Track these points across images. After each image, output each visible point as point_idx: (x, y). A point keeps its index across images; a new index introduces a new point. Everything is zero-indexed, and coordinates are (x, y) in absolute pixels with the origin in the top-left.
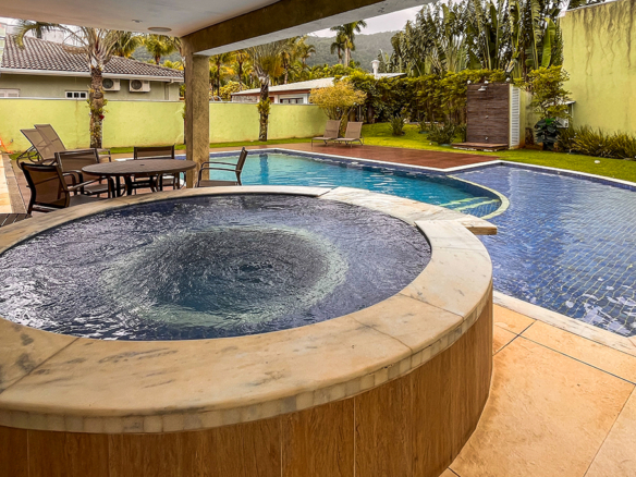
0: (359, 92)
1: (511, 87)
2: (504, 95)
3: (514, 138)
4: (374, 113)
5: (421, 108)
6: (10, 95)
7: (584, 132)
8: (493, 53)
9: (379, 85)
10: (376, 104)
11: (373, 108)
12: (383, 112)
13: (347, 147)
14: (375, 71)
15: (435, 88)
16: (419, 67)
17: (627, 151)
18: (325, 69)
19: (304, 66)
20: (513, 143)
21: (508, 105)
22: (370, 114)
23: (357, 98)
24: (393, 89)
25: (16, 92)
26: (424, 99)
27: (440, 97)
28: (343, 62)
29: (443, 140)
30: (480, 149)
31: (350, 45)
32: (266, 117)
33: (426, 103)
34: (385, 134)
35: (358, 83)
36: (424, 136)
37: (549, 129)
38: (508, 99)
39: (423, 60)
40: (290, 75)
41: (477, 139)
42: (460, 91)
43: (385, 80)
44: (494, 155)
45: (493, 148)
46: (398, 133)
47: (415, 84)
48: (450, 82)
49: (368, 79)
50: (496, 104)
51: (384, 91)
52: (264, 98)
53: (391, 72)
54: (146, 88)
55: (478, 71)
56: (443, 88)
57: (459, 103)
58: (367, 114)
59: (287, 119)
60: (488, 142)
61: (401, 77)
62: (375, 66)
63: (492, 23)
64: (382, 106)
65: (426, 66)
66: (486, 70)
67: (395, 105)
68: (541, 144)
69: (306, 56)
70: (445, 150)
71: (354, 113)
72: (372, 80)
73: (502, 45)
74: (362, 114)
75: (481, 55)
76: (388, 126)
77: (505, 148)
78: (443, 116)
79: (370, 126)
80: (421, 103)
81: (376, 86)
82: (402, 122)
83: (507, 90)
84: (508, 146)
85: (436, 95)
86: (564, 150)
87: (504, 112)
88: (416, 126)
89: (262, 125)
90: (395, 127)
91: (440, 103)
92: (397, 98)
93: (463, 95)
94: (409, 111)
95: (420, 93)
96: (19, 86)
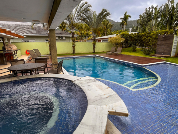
0: (123, 38)
1: (175, 36)
3: (173, 53)
4: (128, 45)
5: (143, 43)
6: (33, 41)
8: (171, 24)
9: (130, 36)
10: (129, 42)
11: (128, 43)
12: (131, 44)
13: (116, 55)
14: (130, 31)
15: (148, 36)
16: (144, 30)
18: (117, 31)
19: (111, 31)
21: (173, 42)
22: (127, 45)
23: (122, 40)
24: (135, 37)
25: (34, 40)
26: (144, 40)
27: (150, 39)
28: (123, 29)
29: (147, 53)
30: (159, 57)
31: (126, 24)
32: (95, 46)
33: (145, 41)
34: (130, 51)
35: (123, 36)
36: (142, 52)
38: (173, 40)
39: (146, 27)
40: (107, 33)
41: (160, 53)
42: (157, 37)
43: (132, 34)
44: (164, 59)
45: (164, 57)
46: (134, 51)
47: (142, 35)
48: (154, 34)
49: (127, 34)
50: (168, 42)
51: (132, 38)
52: (94, 41)
53: (136, 32)
54: (64, 38)
55: (164, 31)
56: (151, 37)
57: (156, 41)
58: (126, 45)
59: (101, 46)
60: (163, 54)
61: (138, 33)
62: (130, 30)
63: (172, 13)
64: (131, 42)
65: (147, 29)
66: (167, 30)
67: (135, 42)
69: (111, 28)
70: (147, 57)
71: (121, 44)
72: (128, 34)
73: (175, 21)
74: (124, 45)
75: (166, 25)
76: (131, 48)
77: (169, 57)
78: (150, 46)
79: (126, 48)
80: (144, 41)
81: (129, 36)
82: (136, 47)
83: (173, 36)
84: (170, 56)
85: (148, 39)
88: (140, 48)
89: (94, 48)
90: (133, 49)
91: (149, 41)
92: (136, 40)
93: (157, 39)
94: (139, 44)
95: (143, 38)
96: (34, 39)
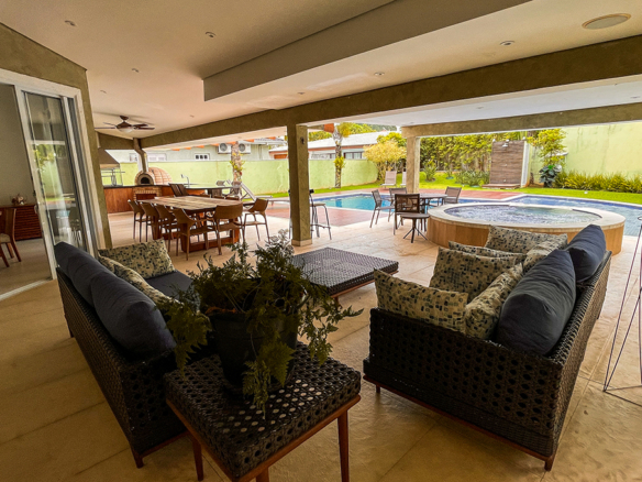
0: (401, 149)
1: (526, 144)
2: (519, 149)
3: (524, 181)
7: (572, 174)
17: (602, 185)
20: (523, 184)
21: (523, 157)
23: (401, 153)
27: (459, 151)
29: (473, 182)
30: (502, 188)
36: (451, 181)
37: (550, 173)
38: (522, 153)
41: (498, 181)
46: (431, 179)
47: (437, 140)
50: (513, 156)
52: (339, 155)
60: (506, 183)
68: (542, 184)
70: (478, 190)
76: (422, 174)
77: (518, 187)
83: (522, 146)
84: (520, 186)
85: (455, 149)
86: (559, 186)
87: (519, 161)
88: (443, 173)
89: (337, 176)
90: (428, 175)
91: (459, 155)
94: (434, 162)
95: (441, 148)
